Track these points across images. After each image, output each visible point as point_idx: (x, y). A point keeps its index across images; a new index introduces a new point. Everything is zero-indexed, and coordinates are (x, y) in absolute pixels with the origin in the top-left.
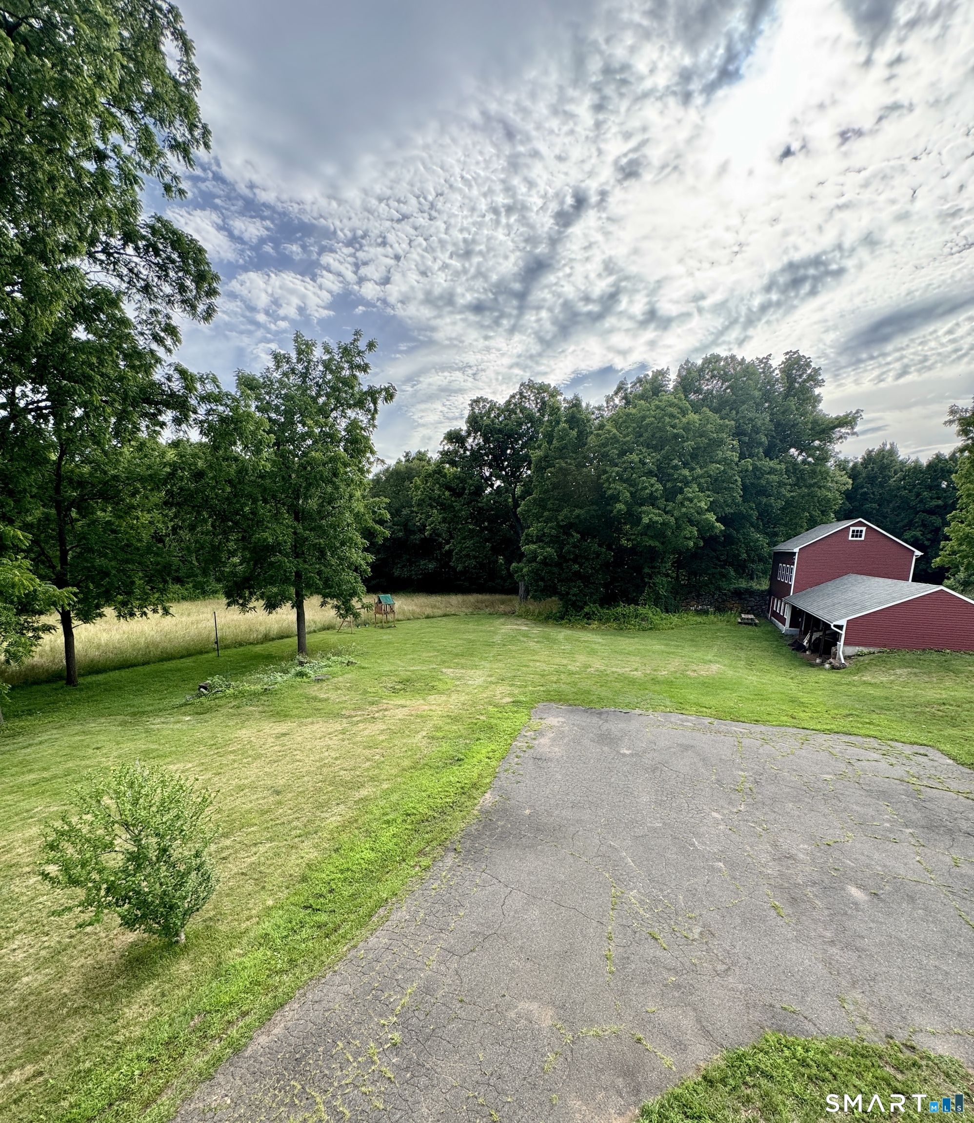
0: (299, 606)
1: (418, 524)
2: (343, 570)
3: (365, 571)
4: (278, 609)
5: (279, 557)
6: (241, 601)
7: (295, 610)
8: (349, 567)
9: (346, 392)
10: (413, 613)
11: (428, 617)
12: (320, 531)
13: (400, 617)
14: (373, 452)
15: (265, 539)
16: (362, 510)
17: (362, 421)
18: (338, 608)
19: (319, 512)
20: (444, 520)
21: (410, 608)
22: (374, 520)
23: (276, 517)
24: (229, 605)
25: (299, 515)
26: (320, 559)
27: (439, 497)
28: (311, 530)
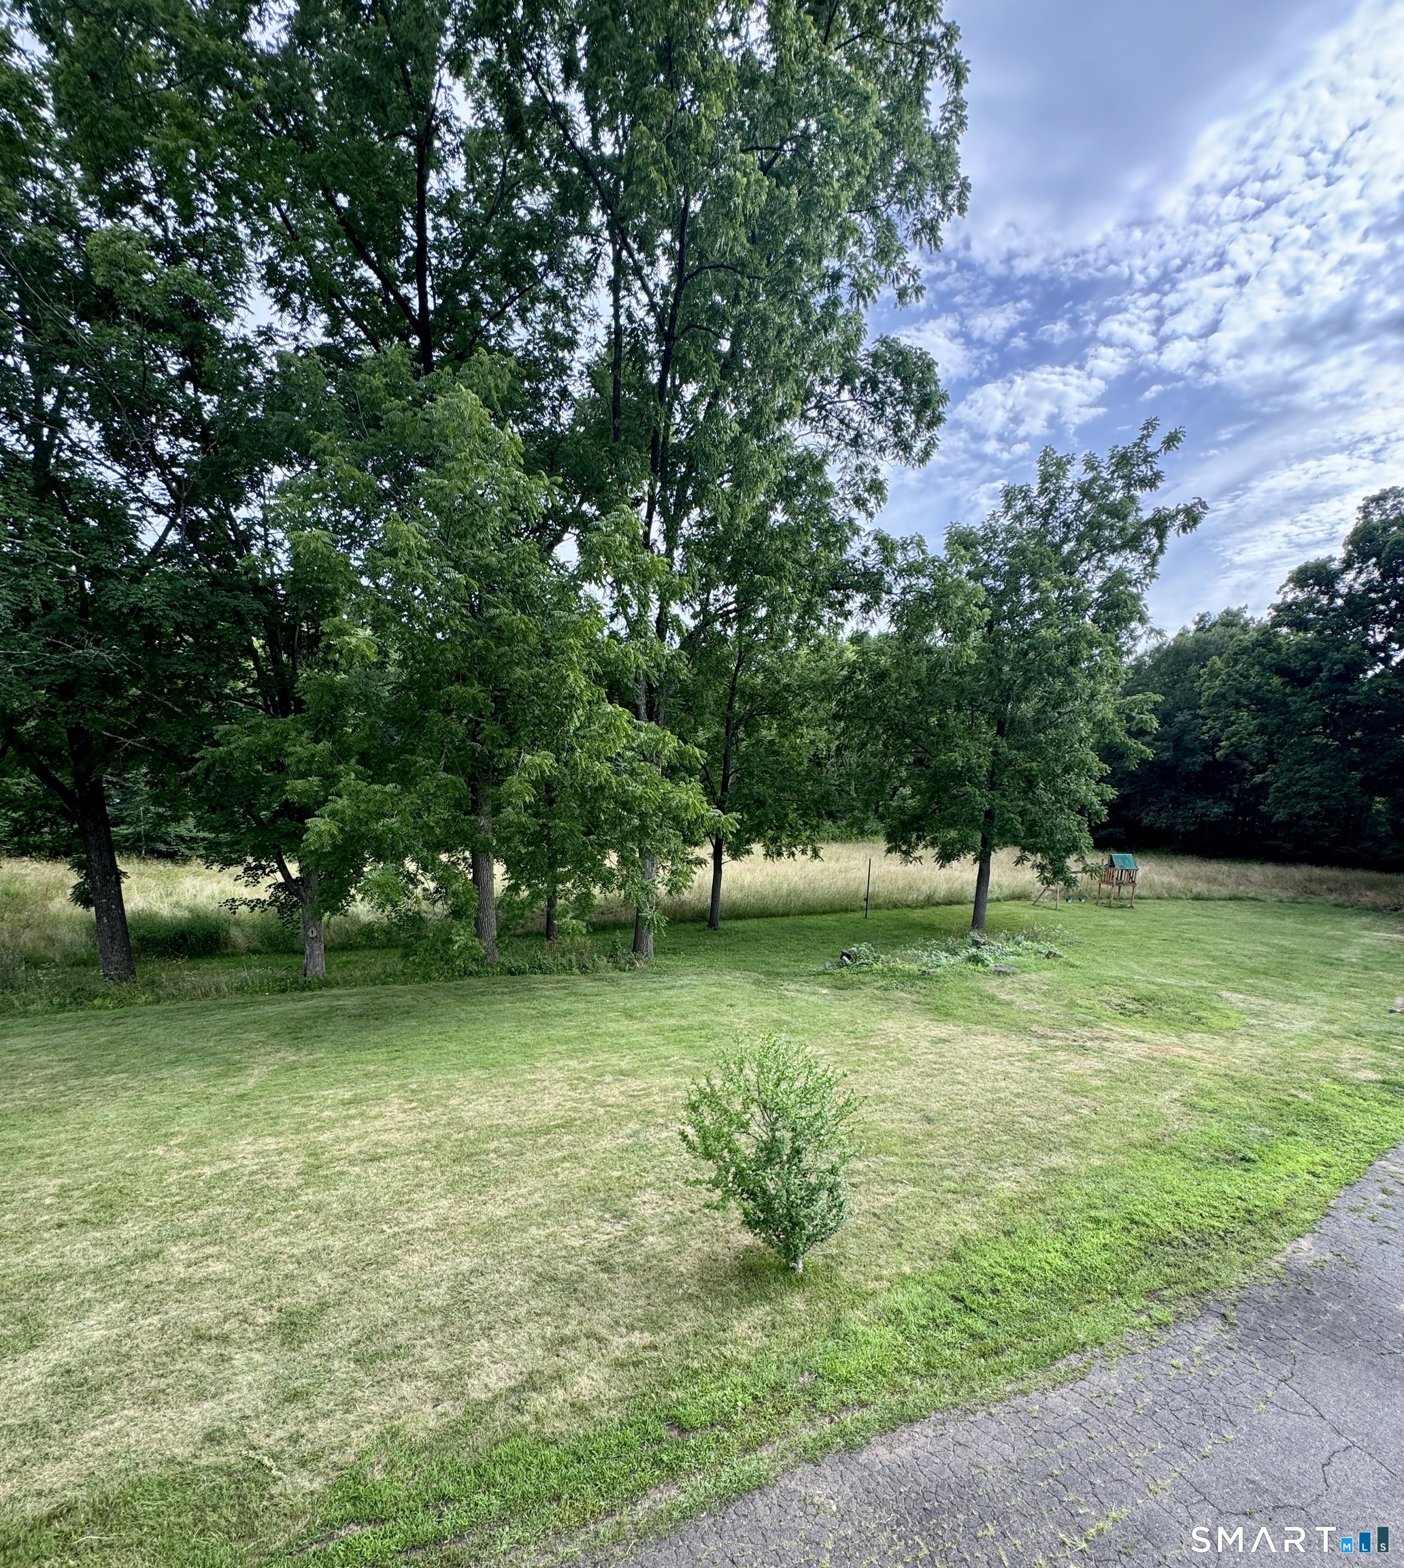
0: (984, 861)
1: (1206, 737)
2: (1062, 809)
3: (1097, 813)
4: (954, 863)
5: (969, 788)
6: (904, 848)
7: (977, 866)
8: (1070, 807)
9: (1112, 528)
10: (1170, 888)
11: (1197, 898)
12: (1036, 750)
13: (1144, 893)
14: (1142, 620)
15: (953, 762)
16: (1111, 715)
17: (1130, 571)
18: (1042, 868)
19: (1037, 721)
20: (1262, 729)
21: (1166, 879)
22: (1128, 732)
23: (971, 731)
24: (889, 851)
25: (1003, 727)
26: (1026, 793)
27: (1259, 687)
28: (1019, 749)
